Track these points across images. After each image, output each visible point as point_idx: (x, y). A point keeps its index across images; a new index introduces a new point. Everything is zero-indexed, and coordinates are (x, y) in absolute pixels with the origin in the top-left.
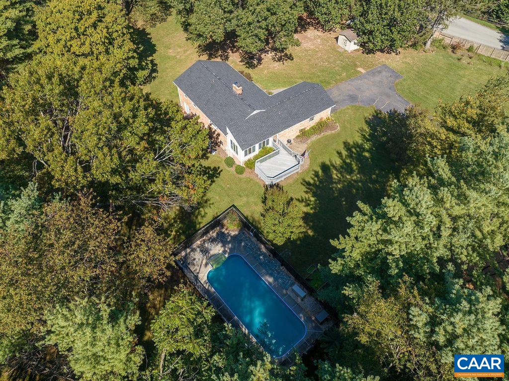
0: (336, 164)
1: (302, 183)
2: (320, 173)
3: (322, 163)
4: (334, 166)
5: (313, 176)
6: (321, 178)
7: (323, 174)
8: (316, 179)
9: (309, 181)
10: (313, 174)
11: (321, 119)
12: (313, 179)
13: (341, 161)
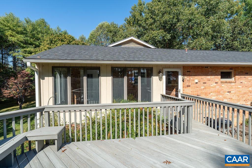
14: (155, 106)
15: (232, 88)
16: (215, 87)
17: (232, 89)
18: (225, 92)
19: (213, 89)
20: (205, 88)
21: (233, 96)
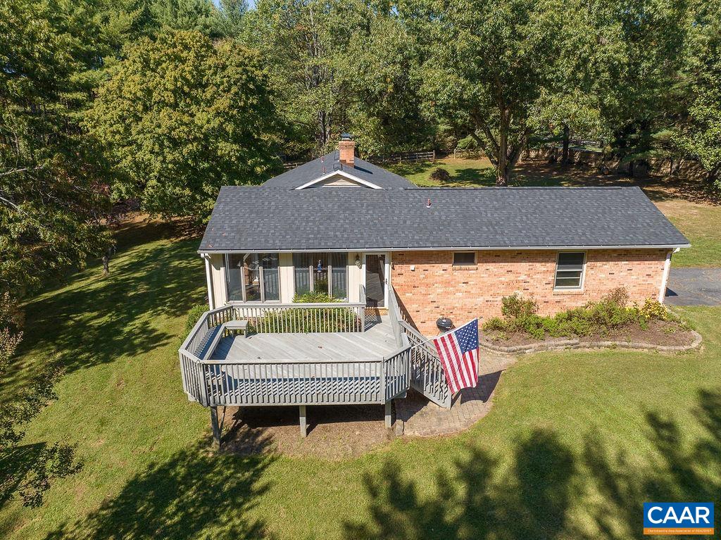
0: (621, 462)
1: (367, 480)
2: (503, 472)
3: (537, 434)
4: (599, 467)
5: (452, 472)
6: (490, 493)
7: (513, 481)
8: (461, 490)
9: (411, 486)
10: (458, 464)
11: (619, 295)
12: (442, 481)
13: (662, 462)
14: (351, 307)
15: (471, 277)
16: (442, 275)
17: (470, 279)
18: (459, 282)
19: (438, 279)
20: (426, 277)
21: (472, 288)
